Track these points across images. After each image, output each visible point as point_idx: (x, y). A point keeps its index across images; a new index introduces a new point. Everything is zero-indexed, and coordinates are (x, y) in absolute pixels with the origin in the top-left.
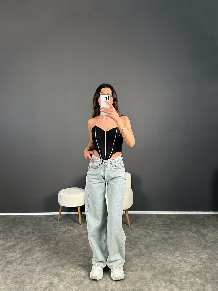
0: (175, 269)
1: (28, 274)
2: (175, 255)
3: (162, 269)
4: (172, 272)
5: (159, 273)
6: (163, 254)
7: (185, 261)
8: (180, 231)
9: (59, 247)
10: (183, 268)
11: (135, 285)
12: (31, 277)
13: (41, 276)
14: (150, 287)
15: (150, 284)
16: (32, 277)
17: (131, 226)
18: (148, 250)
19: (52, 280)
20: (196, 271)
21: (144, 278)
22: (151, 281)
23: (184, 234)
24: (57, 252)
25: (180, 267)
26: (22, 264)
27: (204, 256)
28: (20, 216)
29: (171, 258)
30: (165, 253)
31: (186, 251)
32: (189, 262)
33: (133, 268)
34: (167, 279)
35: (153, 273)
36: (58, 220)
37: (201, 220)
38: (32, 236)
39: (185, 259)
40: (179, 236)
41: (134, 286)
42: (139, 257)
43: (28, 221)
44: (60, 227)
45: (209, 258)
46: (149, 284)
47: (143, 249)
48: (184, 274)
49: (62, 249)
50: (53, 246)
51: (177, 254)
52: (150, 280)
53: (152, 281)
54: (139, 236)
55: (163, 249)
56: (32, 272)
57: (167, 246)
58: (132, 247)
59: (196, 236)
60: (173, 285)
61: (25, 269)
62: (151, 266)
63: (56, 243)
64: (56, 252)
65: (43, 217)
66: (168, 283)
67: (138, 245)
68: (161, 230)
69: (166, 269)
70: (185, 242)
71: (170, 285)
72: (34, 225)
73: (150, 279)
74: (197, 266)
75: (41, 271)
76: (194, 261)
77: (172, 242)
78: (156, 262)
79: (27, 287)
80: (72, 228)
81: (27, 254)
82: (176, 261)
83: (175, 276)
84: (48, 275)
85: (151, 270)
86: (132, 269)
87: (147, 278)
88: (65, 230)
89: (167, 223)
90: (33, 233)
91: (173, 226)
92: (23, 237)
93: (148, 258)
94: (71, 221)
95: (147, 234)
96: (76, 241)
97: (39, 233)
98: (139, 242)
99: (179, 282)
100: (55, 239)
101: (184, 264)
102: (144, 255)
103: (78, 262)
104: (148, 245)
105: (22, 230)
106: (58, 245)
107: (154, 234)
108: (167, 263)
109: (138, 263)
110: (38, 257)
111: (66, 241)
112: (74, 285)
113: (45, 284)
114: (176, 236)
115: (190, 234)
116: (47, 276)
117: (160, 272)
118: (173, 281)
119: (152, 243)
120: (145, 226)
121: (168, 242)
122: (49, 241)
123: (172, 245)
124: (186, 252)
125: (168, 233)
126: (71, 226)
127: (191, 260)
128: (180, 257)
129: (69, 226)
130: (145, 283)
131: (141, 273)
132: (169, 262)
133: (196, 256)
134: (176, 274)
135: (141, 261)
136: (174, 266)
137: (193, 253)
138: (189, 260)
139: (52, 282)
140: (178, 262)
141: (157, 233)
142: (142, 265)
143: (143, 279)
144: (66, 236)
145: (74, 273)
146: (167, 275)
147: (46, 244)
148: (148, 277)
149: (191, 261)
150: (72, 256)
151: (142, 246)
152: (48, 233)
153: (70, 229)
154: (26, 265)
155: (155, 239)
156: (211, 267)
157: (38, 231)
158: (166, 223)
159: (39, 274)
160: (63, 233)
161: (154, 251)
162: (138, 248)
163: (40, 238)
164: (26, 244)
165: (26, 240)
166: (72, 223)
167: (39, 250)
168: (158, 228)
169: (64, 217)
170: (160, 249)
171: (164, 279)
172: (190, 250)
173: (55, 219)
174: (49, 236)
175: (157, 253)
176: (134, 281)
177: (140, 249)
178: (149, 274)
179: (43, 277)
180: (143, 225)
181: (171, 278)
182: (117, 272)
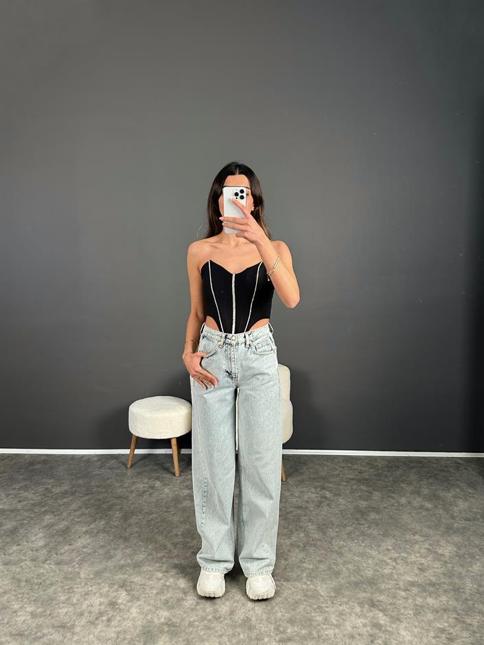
0: (383, 576)
1: (61, 582)
2: (384, 546)
3: (355, 577)
4: (375, 582)
5: (347, 585)
6: (356, 543)
7: (404, 559)
8: (394, 495)
9: (130, 525)
10: (400, 574)
11: (294, 610)
12: (68, 589)
13: (90, 589)
14: (326, 615)
15: (327, 607)
16: (70, 590)
17: (288, 480)
18: (324, 534)
19: (114, 597)
20: (428, 582)
21: (315, 595)
22: (329, 602)
23: (403, 500)
24: (125, 537)
25: (392, 573)
26: (48, 562)
27: (447, 550)
28: (45, 458)
29: (374, 553)
30: (361, 542)
31: (407, 539)
32: (413, 563)
33: (290, 574)
34: (364, 597)
35: (334, 583)
36: (129, 466)
37: (443, 471)
38: (71, 500)
39: (404, 555)
40: (393, 506)
41: (293, 613)
42: (304, 549)
43: (61, 467)
44: (133, 480)
45: (458, 553)
46: (327, 609)
47: (312, 531)
48: (402, 587)
49: (137, 529)
50: (116, 523)
51: (388, 543)
52: (327, 600)
53: (333, 603)
54: (304, 504)
55: (357, 534)
56: (71, 579)
57: (366, 526)
58: (290, 527)
59: (428, 505)
60: (377, 612)
62: (330, 568)
63: (123, 516)
64: (123, 536)
65: (95, 459)
66: (367, 606)
67: (302, 524)
68: (352, 492)
69: (362, 576)
70: (406, 518)
71: (371, 611)
72: (74, 477)
73: (327, 596)
74: (430, 571)
75: (91, 576)
76: (423, 561)
77: (377, 517)
79: (60, 611)
80: (158, 484)
81: (61, 539)
82: (385, 558)
83: (381, 592)
84: (107, 585)
85: (331, 578)
86: (289, 576)
87: (322, 596)
88: (144, 487)
89: (367, 477)
90: (73, 494)
91: (379, 482)
92: (50, 502)
93: (323, 552)
94: (155, 468)
95: (323, 499)
96: (167, 512)
97: (87, 494)
98: (304, 516)
99: (391, 604)
100: (122, 508)
101: (402, 566)
102: (315, 545)
103: (172, 558)
104: (324, 525)
105: (49, 486)
106: (128, 522)
107: (338, 501)
108: (364, 565)
109: (301, 562)
110: (84, 547)
111: (146, 513)
112: (161, 609)
113: (100, 605)
114: (385, 505)
115: (417, 501)
116: (104, 587)
117: (349, 583)
118: (378, 601)
119: (333, 519)
120: (319, 482)
121: (369, 518)
122: (107, 512)
123: (377, 525)
124: (406, 541)
125: (368, 497)
126: (157, 479)
127: (417, 557)
128: (393, 551)
129: (152, 479)
130: (316, 606)
131: (308, 585)
132: (370, 562)
133: (428, 549)
134: (383, 588)
135: (309, 559)
136: (380, 569)
137: (422, 542)
138: (413, 558)
139: (114, 600)
140: (389, 561)
141: (343, 499)
142: (311, 567)
143: (312, 597)
144: (145, 501)
145: (162, 581)
146: (365, 589)
147: (101, 518)
148: (322, 594)
149: (418, 559)
150: (158, 545)
151: (311, 527)
152: (106, 495)
153: (154, 487)
154: (58, 563)
155: (340, 511)
156: (460, 573)
157: (84, 489)
158: (366, 475)
159: (86, 584)
160: (140, 495)
161: (337, 536)
162: (303, 529)
163: (88, 504)
164: (57, 518)
165: (58, 510)
166: (158, 473)
167: (87, 531)
168: (346, 486)
169: (140, 460)
170: (350, 532)
171: (359, 599)
172: (417, 537)
173: (120, 465)
174: (109, 501)
175: (344, 541)
176: (293, 601)
177: (306, 533)
178: (324, 586)
179: (94, 591)
180: (314, 479)
181: (373, 596)
182: (260, 582)
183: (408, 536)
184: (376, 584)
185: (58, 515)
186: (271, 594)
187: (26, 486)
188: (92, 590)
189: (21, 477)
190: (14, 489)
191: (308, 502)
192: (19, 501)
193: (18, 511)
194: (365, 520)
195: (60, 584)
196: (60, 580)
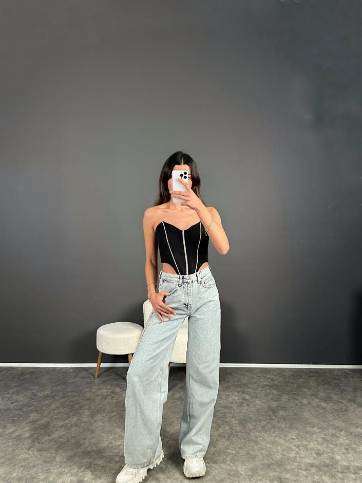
0: (289, 459)
1: (41, 465)
2: (289, 436)
3: (268, 461)
4: (283, 464)
5: (261, 466)
6: (268, 434)
7: (305, 447)
8: (297, 397)
9: (96, 421)
10: (302, 458)
12: (47, 470)
13: (63, 470)
18: (244, 427)
19: (82, 476)
20: (323, 464)
21: (237, 474)
22: (247, 480)
23: (305, 401)
24: (92, 430)
25: (296, 457)
26: (32, 449)
29: (282, 441)
30: (272, 433)
32: (312, 449)
33: (218, 458)
34: (274, 476)
35: (251, 465)
36: (96, 376)
37: (335, 379)
38: (51, 402)
39: (305, 443)
40: (297, 405)
42: (228, 439)
43: (45, 377)
44: (99, 387)
47: (235, 425)
48: (304, 468)
49: (101, 424)
50: (85, 419)
51: (293, 434)
52: (245, 478)
53: (250, 480)
54: (229, 404)
55: (269, 426)
56: (49, 462)
57: (276, 421)
58: (218, 422)
59: (324, 405)
61: (37, 456)
62: (248, 454)
63: (91, 414)
65: (71, 371)
67: (227, 419)
68: (266, 395)
69: (273, 460)
70: (306, 414)
72: (54, 384)
73: (246, 475)
74: (325, 455)
75: (65, 460)
76: (320, 447)
77: (285, 414)
78: (256, 448)
81: (42, 432)
82: (290, 446)
83: (287, 471)
84: (76, 467)
85: (249, 461)
86: (217, 459)
87: (241, 475)
88: (107, 392)
89: (278, 384)
90: (53, 397)
91: (287, 388)
92: (35, 403)
93: (243, 441)
94: (116, 377)
95: (244, 401)
97: (64, 397)
98: (229, 414)
100: (90, 408)
101: (303, 451)
102: (237, 436)
104: (244, 420)
105: (35, 391)
106: (95, 418)
107: (255, 402)
108: (275, 450)
109: (226, 448)
110: (60, 437)
111: (108, 412)
113: (71, 482)
114: (291, 405)
115: (316, 402)
116: (74, 468)
117: (263, 465)
118: (285, 479)
119: (251, 416)
120: (241, 388)
121: (278, 415)
122: (79, 411)
123: (285, 420)
124: (307, 432)
125: (278, 400)
126: (117, 386)
127: (315, 445)
128: (296, 440)
129: (114, 386)
131: (231, 466)
132: (279, 448)
133: (323, 438)
134: (289, 468)
135: (232, 446)
136: (287, 454)
137: (319, 432)
138: (312, 445)
139: (81, 478)
140: (293, 447)
141: (259, 400)
142: (234, 452)
143: (234, 475)
144: (108, 403)
145: (119, 464)
146: (275, 469)
147: (74, 416)
148: (242, 473)
150: (116, 436)
151: (234, 422)
152: (78, 398)
153: (115, 392)
154: (39, 450)
155: (257, 410)
157: (61, 393)
158: (276, 383)
159: (60, 466)
160: (104, 398)
161: (255, 429)
162: (228, 424)
163: (64, 405)
164: (40, 415)
165: (41, 410)
166: (118, 381)
167: (62, 426)
168: (262, 390)
169: (104, 372)
170: (264, 426)
171: (270, 477)
172: (315, 429)
173: (90, 375)
174: (80, 403)
175: (259, 432)
176: (220, 479)
177: (230, 426)
178: (243, 467)
179: (67, 471)
180: (237, 386)
181: (281, 475)
182: (194, 464)
183: (308, 428)
184: (283, 466)
185: (41, 413)
186: (203, 473)
187: (17, 391)
188: (64, 471)
189: (14, 384)
190: (9, 393)
191: (232, 403)
192: (12, 403)
193: (11, 410)
194: (276, 416)
195: (40, 466)
196: (41, 463)
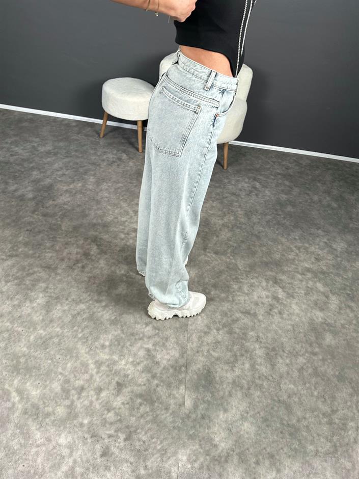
0: (287, 260)
1: (47, 231)
2: (293, 235)
3: (267, 258)
6: (272, 230)
7: (306, 249)
8: (310, 192)
9: (101, 190)
10: (300, 261)
11: (218, 277)
12: (53, 238)
13: (69, 240)
14: (241, 285)
15: (242, 279)
16: (54, 239)
17: (228, 169)
18: (249, 219)
19: (88, 249)
20: (320, 270)
21: (235, 268)
22: (244, 275)
23: (316, 198)
25: (295, 259)
26: (36, 213)
27: (340, 246)
28: (31, 116)
29: (284, 240)
30: (275, 230)
31: (312, 232)
32: (312, 253)
34: (270, 275)
35: (249, 261)
36: (102, 135)
37: (353, 175)
38: (54, 160)
39: (307, 245)
40: (307, 201)
41: (217, 279)
42: (232, 230)
43: (45, 128)
44: (105, 150)
45: (347, 249)
46: (241, 280)
47: (240, 216)
48: (300, 272)
49: (106, 194)
50: (90, 187)
51: (296, 234)
52: (243, 273)
53: (247, 276)
54: (238, 191)
55: (274, 222)
56: (54, 230)
57: (282, 216)
58: (224, 210)
59: (334, 205)
60: (278, 288)
61: (42, 222)
62: (249, 248)
63: (97, 181)
64: (96, 199)
65: (74, 124)
66: (271, 282)
67: (233, 208)
68: (277, 186)
69: (271, 258)
71: (273, 286)
72: (56, 139)
73: (244, 270)
74: (324, 262)
75: (71, 230)
76: (320, 252)
78: (257, 243)
79: (47, 255)
80: (124, 156)
81: (46, 194)
82: (291, 246)
83: (284, 273)
84: (82, 239)
85: (248, 256)
86: (218, 250)
87: (239, 269)
88: (113, 158)
89: (292, 174)
90: (56, 154)
91: (300, 179)
92: (37, 159)
93: (246, 234)
94: (123, 141)
95: (253, 189)
96: (130, 183)
97: (67, 157)
98: (236, 202)
99: (289, 283)
100: (95, 174)
101: (303, 254)
102: (240, 228)
103: (132, 223)
104: (250, 211)
105: (36, 145)
106: (100, 187)
107: (264, 192)
108: (275, 249)
109: (228, 240)
110: (65, 204)
111: (114, 181)
112: (122, 263)
113: (77, 254)
114: (300, 201)
115: (327, 200)
116: (80, 240)
117: (261, 262)
118: (280, 280)
119: (258, 207)
120: (253, 173)
121: (285, 210)
122: (83, 176)
123: (291, 217)
124: (311, 234)
125: (288, 193)
126: (124, 152)
127: (315, 249)
128: (299, 241)
129: (120, 152)
130: (234, 277)
131: (231, 259)
132: (279, 247)
133: (326, 243)
134: (286, 270)
135: (234, 238)
136: (286, 255)
137: (323, 236)
138: (312, 249)
139: (87, 251)
140: (294, 248)
141: (269, 191)
142: (235, 245)
143: (232, 269)
144: (114, 171)
146: (272, 268)
147: (79, 181)
148: (240, 268)
149: (317, 250)
150: (122, 211)
151: (240, 212)
152: (82, 160)
153: (121, 159)
154: (45, 215)
155: (265, 201)
156: (346, 267)
157: (65, 151)
158: (291, 172)
159: (66, 235)
160: (110, 165)
161: (259, 222)
162: (233, 213)
163: (67, 166)
164: (42, 175)
165: (43, 168)
166: (124, 146)
167: (66, 191)
168: (274, 179)
169: (111, 132)
170: (269, 221)
171: (266, 276)
172: (320, 231)
173: (95, 134)
174: (84, 166)
175: (263, 227)
176: (218, 270)
177: (235, 216)
178: (243, 262)
179: (73, 242)
180: (249, 170)
181: (277, 275)
183: (312, 229)
184: (281, 266)
185: (43, 172)
187: (16, 141)
188: (70, 242)
189: (12, 133)
190: (6, 143)
191: (241, 190)
192: (12, 155)
193: (11, 164)
194: (282, 211)
195: (46, 233)
196: (46, 230)
